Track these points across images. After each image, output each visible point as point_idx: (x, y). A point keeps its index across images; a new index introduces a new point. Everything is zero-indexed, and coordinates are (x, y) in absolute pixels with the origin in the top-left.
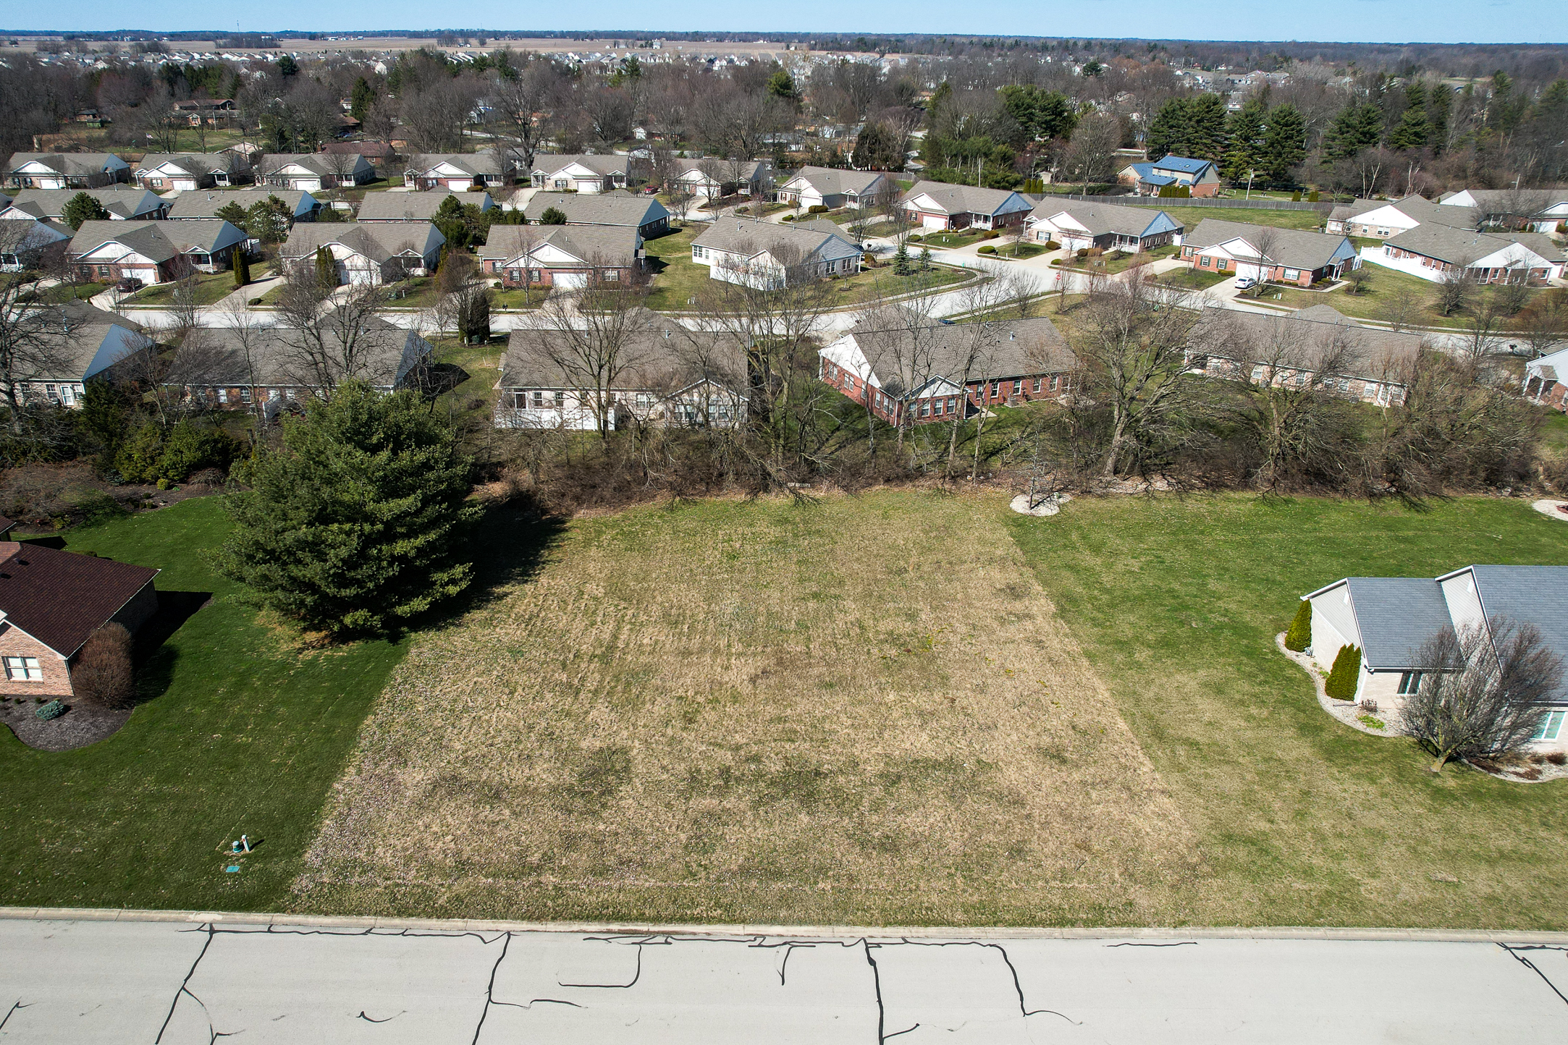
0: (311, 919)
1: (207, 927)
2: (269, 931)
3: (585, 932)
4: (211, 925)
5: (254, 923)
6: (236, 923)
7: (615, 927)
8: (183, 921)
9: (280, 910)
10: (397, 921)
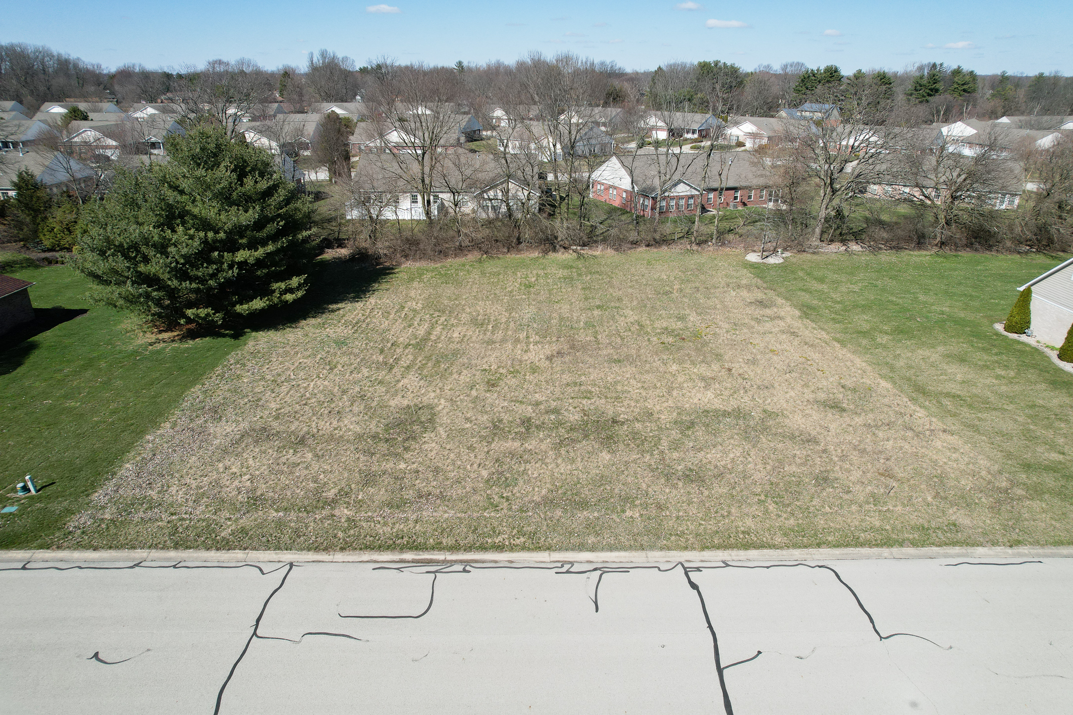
0: (77, 555)
2: (24, 567)
3: (375, 562)
7: (409, 556)
9: (47, 546)
10: (172, 554)
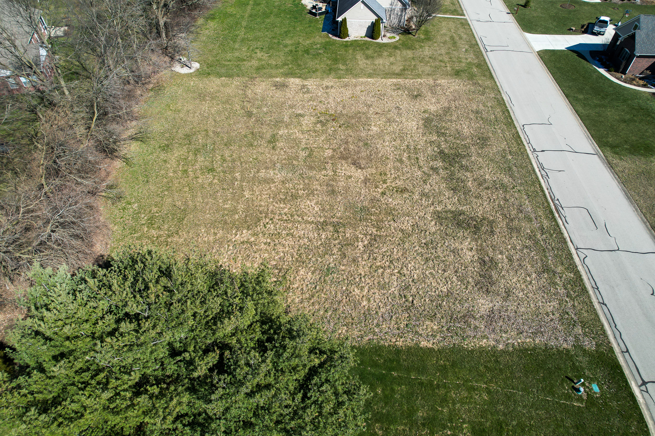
0: (609, 332)
1: (643, 388)
2: (627, 351)
3: (563, 224)
4: (640, 386)
5: (626, 362)
6: (631, 371)
7: (556, 215)
8: (647, 405)
10: (591, 292)
